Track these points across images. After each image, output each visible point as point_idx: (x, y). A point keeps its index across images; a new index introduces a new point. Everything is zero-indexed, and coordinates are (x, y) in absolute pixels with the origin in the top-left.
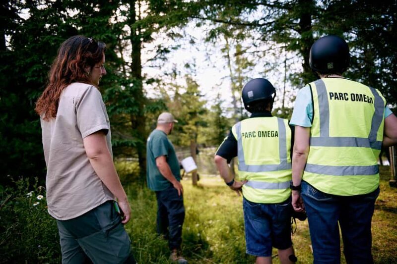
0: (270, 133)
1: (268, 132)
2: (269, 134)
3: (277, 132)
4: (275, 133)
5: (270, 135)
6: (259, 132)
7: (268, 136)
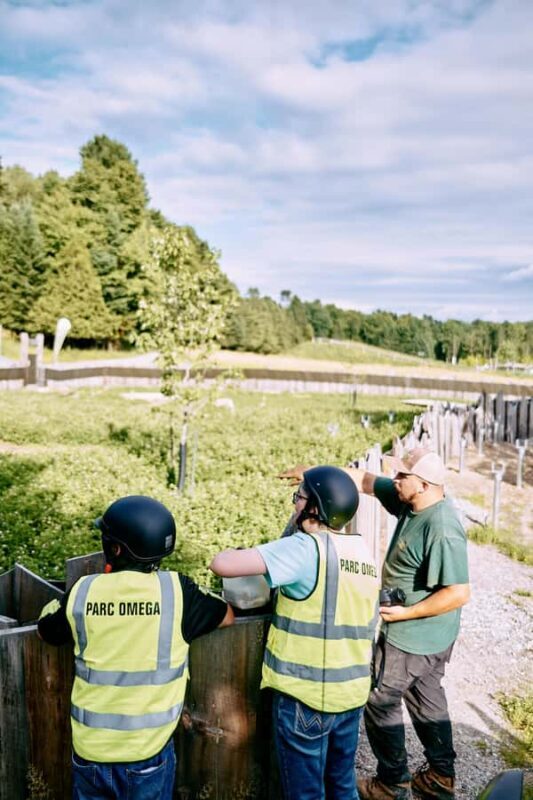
0: (144, 606)
1: (141, 604)
2: (141, 608)
3: (157, 604)
4: (153, 607)
5: (144, 611)
6: (121, 604)
7: (141, 614)
